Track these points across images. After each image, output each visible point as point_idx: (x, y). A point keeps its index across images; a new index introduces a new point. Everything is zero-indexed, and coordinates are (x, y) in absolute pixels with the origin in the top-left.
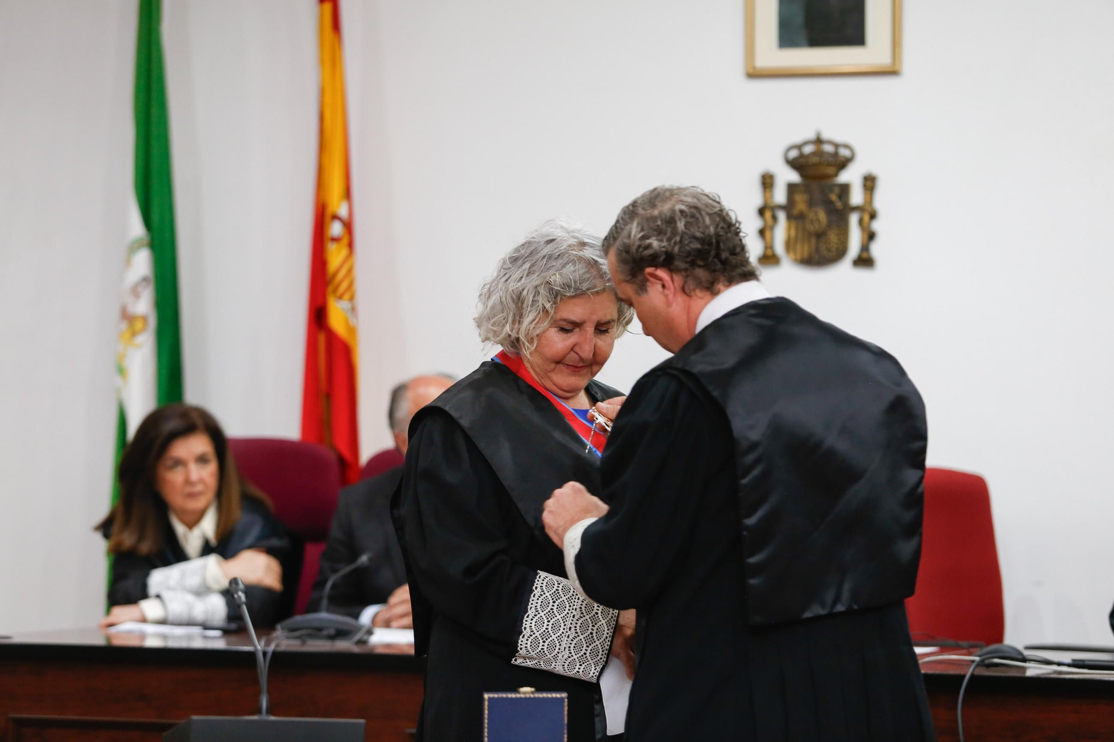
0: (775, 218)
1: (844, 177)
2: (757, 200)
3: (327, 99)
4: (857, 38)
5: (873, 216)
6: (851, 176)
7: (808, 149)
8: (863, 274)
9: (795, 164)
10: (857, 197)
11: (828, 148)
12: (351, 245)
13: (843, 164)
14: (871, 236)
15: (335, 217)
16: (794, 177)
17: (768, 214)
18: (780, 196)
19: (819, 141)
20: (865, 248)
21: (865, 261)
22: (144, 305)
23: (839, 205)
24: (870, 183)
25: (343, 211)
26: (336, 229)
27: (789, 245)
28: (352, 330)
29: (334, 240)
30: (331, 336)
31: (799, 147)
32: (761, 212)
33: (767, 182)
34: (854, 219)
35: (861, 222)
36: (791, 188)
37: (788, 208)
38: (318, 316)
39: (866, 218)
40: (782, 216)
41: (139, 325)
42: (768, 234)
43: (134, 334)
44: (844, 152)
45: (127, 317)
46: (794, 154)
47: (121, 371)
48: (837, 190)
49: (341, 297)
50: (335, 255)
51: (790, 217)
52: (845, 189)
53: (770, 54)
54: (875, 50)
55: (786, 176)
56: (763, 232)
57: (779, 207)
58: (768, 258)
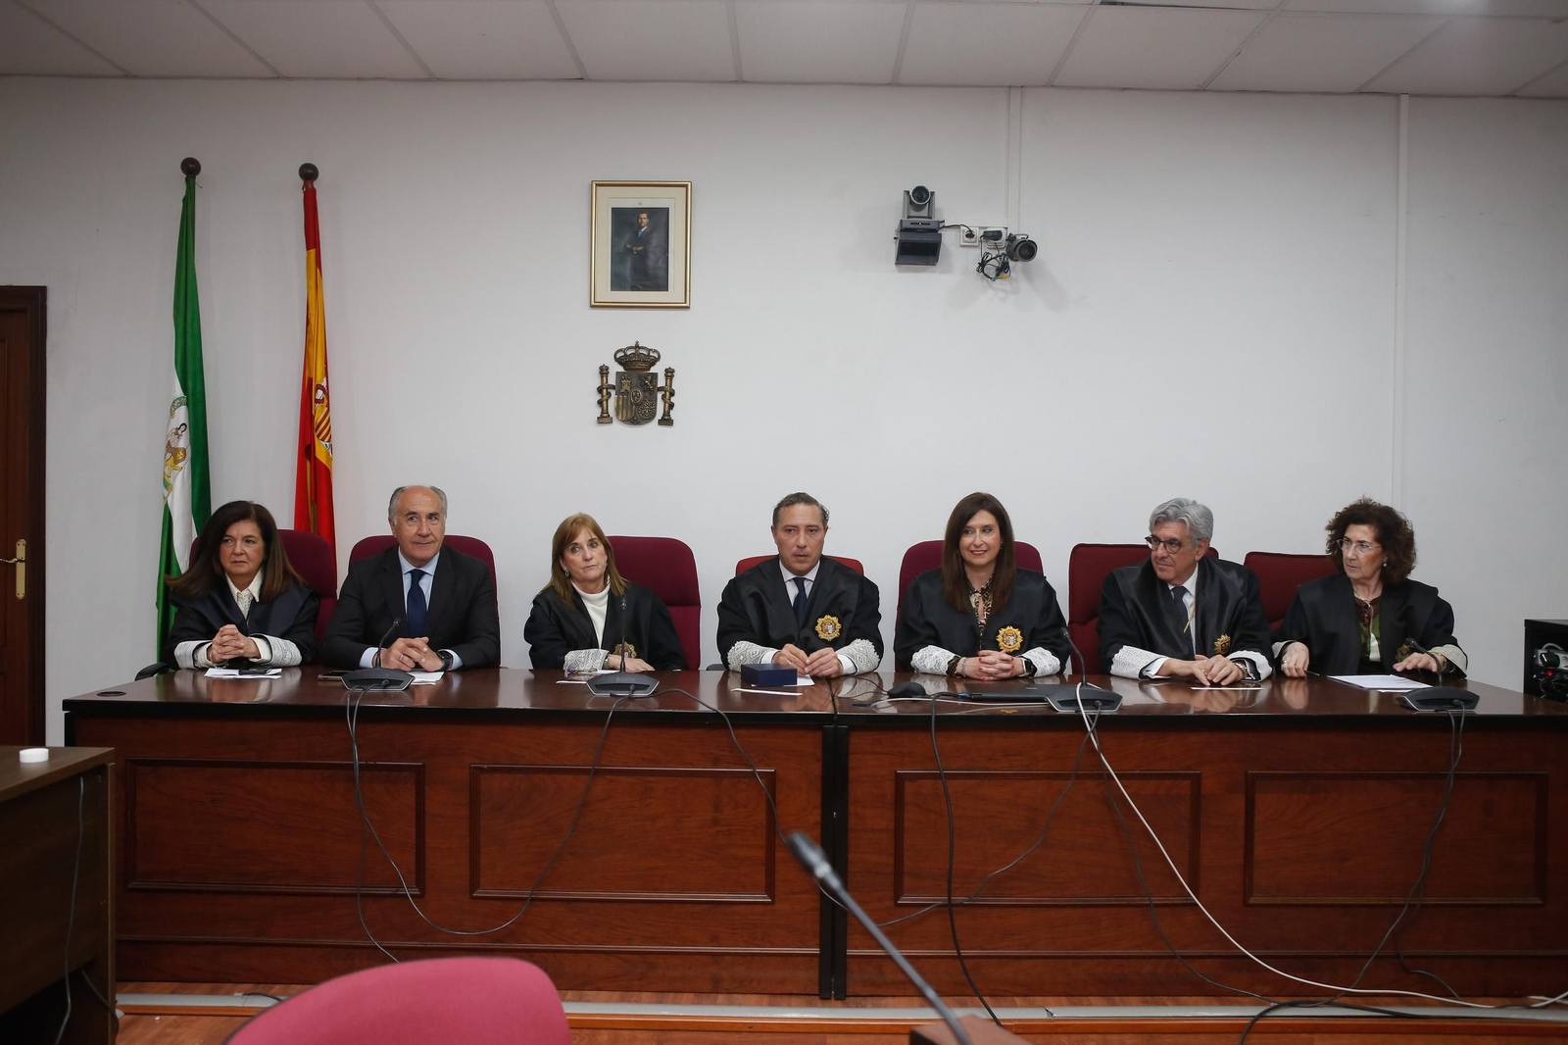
0: (609, 394)
1: (653, 370)
2: (598, 384)
3: (312, 311)
4: (663, 286)
5: (672, 394)
6: (658, 369)
8: (665, 429)
9: (619, 361)
10: (661, 382)
12: (328, 406)
14: (672, 406)
15: (319, 387)
16: (621, 369)
17: (605, 391)
18: (612, 380)
19: (637, 347)
20: (666, 414)
21: (666, 421)
22: (183, 443)
24: (670, 373)
25: (324, 384)
26: (320, 394)
27: (617, 409)
28: (330, 459)
29: (317, 401)
30: (316, 462)
32: (600, 390)
33: (604, 371)
34: (660, 395)
35: (664, 397)
38: (306, 450)
40: (613, 392)
41: (180, 455)
42: (605, 403)
43: (176, 462)
45: (171, 450)
46: (621, 354)
47: (167, 485)
48: (650, 378)
49: (323, 440)
50: (319, 412)
52: (655, 375)
53: (606, 294)
54: (675, 293)
55: (616, 368)
56: (600, 403)
57: (613, 387)
58: (604, 418)
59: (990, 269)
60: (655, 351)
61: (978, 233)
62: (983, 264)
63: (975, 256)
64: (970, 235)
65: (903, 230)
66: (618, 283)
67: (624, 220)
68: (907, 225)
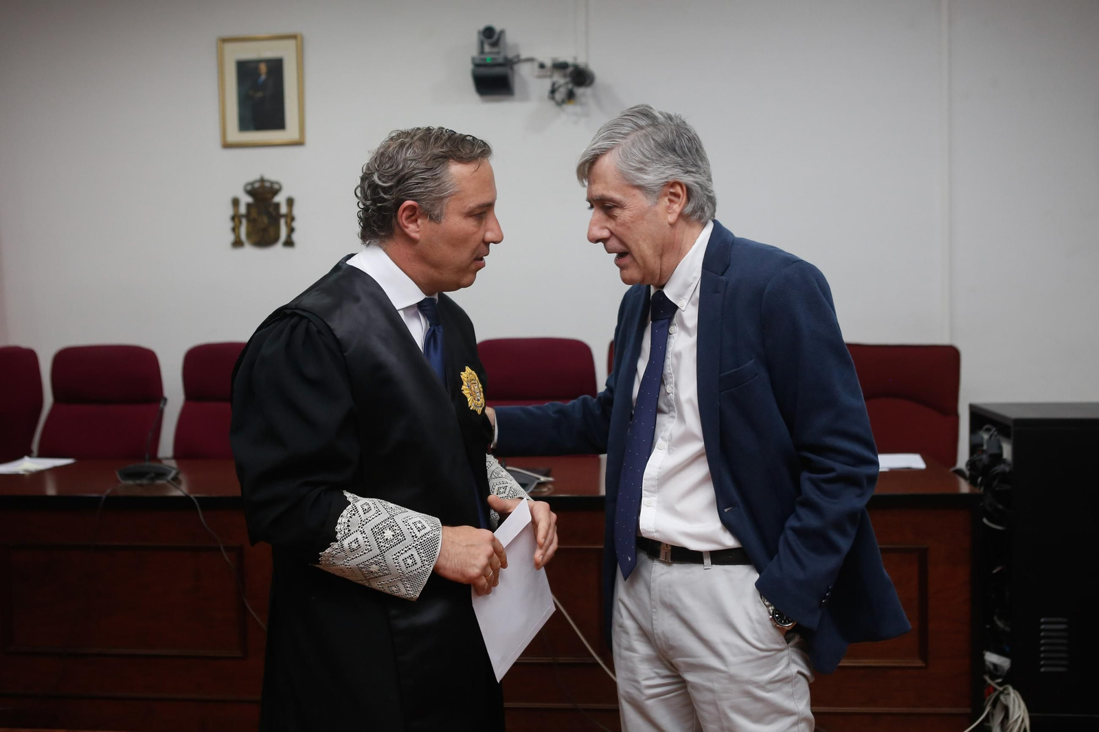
0: (240, 222)
1: (276, 199)
2: (230, 211)
5: (293, 219)
6: (280, 199)
7: (257, 185)
8: (288, 250)
9: (251, 193)
10: (284, 209)
11: (268, 185)
13: (275, 192)
14: (293, 230)
16: (249, 199)
17: (236, 220)
18: (243, 210)
19: (262, 180)
20: (289, 236)
21: (289, 243)
23: (274, 213)
24: (290, 202)
27: (249, 235)
31: (252, 184)
32: (233, 218)
33: (236, 202)
34: (282, 222)
35: (286, 223)
36: (249, 206)
37: (248, 216)
39: (289, 220)
40: (244, 222)
42: (237, 230)
44: (276, 186)
46: (249, 188)
48: (273, 206)
51: (249, 221)
52: (277, 206)
53: (235, 135)
54: (291, 131)
55: (246, 199)
56: (234, 230)
57: (243, 216)
58: (237, 243)
59: (560, 95)
60: (277, 183)
61: (548, 63)
62: (553, 91)
63: (547, 84)
64: (542, 66)
65: (477, 65)
66: (244, 125)
67: (246, 70)
68: (478, 62)
